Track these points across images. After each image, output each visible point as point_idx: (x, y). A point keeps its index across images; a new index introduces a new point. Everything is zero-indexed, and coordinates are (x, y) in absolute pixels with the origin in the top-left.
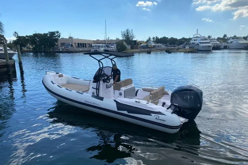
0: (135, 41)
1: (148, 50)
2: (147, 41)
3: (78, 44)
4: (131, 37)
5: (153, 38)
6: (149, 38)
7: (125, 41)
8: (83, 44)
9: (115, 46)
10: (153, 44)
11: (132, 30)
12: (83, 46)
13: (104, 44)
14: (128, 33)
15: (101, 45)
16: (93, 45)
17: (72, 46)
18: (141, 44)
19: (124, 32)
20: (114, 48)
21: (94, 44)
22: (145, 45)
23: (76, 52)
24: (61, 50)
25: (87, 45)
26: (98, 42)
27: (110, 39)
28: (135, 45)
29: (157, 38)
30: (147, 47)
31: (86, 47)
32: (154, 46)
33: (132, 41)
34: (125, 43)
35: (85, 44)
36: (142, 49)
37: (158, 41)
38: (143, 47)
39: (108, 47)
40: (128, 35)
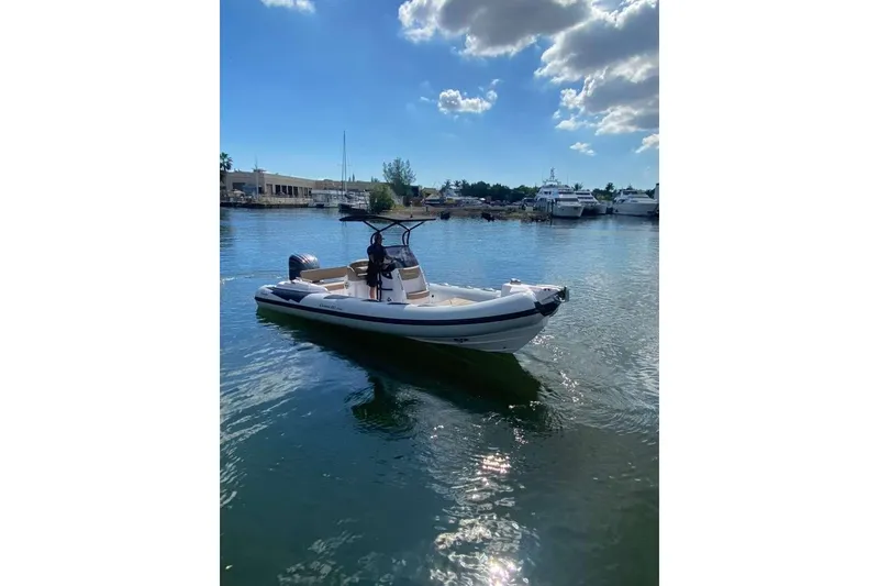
0: (415, 189)
1: (442, 209)
2: (443, 190)
3: (278, 187)
4: (406, 177)
5: (457, 184)
6: (448, 183)
7: (392, 185)
8: (290, 188)
9: (367, 198)
10: (456, 198)
11: (408, 162)
12: (290, 194)
13: (341, 190)
14: (398, 168)
15: (333, 192)
16: (313, 192)
17: (261, 191)
18: (428, 195)
19: (390, 165)
20: (361, 202)
21: (317, 188)
22: (438, 198)
23: (271, 207)
24: (232, 200)
25: (299, 191)
26: (326, 185)
27: (356, 180)
28: (413, 195)
29: (465, 185)
30: (441, 202)
31: (296, 194)
32: (458, 203)
33: (408, 187)
34: (390, 192)
35: (296, 188)
36: (431, 209)
37: (467, 190)
38: (432, 203)
39: (349, 198)
40: (399, 174)
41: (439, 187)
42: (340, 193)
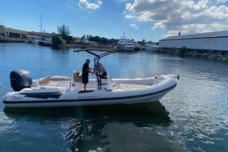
0: (71, 37)
1: (82, 46)
2: (82, 38)
3: (11, 33)
4: (67, 32)
5: (88, 36)
6: (84, 36)
7: (61, 35)
8: (16, 34)
9: (51, 40)
10: (87, 42)
11: (68, 26)
12: (16, 36)
13: (39, 36)
14: (64, 28)
15: (36, 37)
16: (27, 36)
17: (3, 35)
18: (76, 40)
19: (60, 27)
20: (49, 41)
22: (80, 41)
23: (7, 42)
25: (20, 36)
26: (33, 34)
27: (45, 32)
28: (70, 40)
29: (91, 37)
30: (82, 43)
31: (19, 37)
32: (88, 44)
33: (68, 36)
34: (60, 38)
35: (19, 34)
36: (77, 45)
37: (91, 39)
38: (78, 43)
39: (43, 39)
40: (64, 31)
41: (80, 37)
42: (39, 37)
